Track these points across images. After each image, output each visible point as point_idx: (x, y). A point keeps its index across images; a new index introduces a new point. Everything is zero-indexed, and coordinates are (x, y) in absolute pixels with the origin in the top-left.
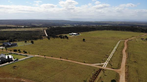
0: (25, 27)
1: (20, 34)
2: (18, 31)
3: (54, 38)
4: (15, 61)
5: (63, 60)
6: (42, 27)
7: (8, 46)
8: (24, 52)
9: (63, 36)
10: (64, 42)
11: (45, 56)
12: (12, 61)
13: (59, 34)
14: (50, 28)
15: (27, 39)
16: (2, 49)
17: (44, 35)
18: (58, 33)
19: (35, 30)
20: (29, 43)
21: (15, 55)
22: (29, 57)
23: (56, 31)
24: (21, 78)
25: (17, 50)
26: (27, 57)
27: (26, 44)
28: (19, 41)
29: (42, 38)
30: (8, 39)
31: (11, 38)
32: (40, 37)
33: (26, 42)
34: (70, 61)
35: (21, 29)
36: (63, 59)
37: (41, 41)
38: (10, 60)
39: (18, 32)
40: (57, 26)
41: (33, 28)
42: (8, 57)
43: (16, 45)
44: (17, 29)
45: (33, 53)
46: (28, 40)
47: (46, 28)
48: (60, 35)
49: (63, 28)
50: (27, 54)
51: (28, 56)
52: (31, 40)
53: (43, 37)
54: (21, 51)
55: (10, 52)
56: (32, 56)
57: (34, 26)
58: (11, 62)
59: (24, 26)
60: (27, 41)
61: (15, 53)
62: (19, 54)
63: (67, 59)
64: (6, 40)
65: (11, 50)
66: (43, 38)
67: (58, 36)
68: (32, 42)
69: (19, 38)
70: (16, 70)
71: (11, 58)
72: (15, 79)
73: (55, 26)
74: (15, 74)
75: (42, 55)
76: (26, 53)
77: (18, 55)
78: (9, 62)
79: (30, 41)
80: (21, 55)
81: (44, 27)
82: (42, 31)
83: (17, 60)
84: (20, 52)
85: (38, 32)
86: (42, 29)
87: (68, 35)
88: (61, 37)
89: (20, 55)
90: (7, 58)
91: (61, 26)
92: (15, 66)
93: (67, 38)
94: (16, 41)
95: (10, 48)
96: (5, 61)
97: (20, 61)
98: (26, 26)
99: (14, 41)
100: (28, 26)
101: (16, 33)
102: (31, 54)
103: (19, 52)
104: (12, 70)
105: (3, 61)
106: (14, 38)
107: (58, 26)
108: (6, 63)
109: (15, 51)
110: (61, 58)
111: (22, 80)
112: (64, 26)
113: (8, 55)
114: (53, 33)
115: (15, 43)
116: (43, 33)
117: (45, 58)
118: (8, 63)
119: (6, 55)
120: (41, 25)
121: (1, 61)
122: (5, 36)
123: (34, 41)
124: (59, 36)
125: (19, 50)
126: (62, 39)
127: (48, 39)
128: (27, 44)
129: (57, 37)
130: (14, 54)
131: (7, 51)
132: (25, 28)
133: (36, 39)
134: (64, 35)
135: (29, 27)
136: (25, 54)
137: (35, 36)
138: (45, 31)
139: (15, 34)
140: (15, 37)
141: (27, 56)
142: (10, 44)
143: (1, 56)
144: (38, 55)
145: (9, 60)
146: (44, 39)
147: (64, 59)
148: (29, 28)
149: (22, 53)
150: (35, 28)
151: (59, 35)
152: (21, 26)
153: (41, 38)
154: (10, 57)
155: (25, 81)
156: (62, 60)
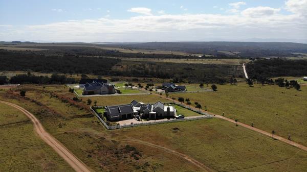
0: (204, 57)
1: (194, 69)
2: (191, 64)
3: (263, 83)
4: (178, 118)
5: (280, 138)
6: (238, 58)
7: (171, 90)
8: (196, 106)
9: (286, 81)
10: (286, 95)
11: (236, 121)
12: (174, 117)
13: (277, 76)
14: (256, 60)
15: (204, 81)
16: (161, 94)
17: (240, 74)
18: (276, 72)
19: (224, 64)
20: (208, 88)
21: (179, 107)
22: (203, 116)
23: (271, 67)
24: (184, 153)
25: (185, 99)
26: (200, 116)
27: (201, 90)
28: (189, 83)
29: (235, 81)
30: (172, 78)
31: (177, 75)
32: (232, 78)
33: (201, 86)
34: (295, 145)
35: (196, 59)
36: (278, 135)
37: (234, 87)
38: (171, 115)
39: (191, 67)
40: (274, 57)
41: (218, 60)
42: (168, 109)
43: (183, 89)
44: (189, 59)
45: (213, 110)
46: (207, 83)
47: (248, 61)
48: (279, 77)
49: (289, 62)
50: (201, 110)
51: (203, 114)
52: (212, 83)
53: (238, 80)
54: (191, 102)
55: (173, 100)
56: (211, 116)
57: (222, 55)
58: (171, 119)
59: (203, 55)
60: (205, 85)
61: (179, 103)
62: (187, 106)
63: (289, 139)
64: (169, 78)
65: (174, 97)
66: (237, 82)
67: (274, 79)
68: (214, 88)
69: (191, 76)
70: (178, 136)
71: (173, 112)
72: (174, 151)
73: (270, 56)
74: (175, 143)
75: (231, 119)
76: (199, 106)
77: (184, 107)
78: (169, 118)
79: (210, 85)
80: (190, 110)
81: (242, 58)
82: (237, 66)
83: (182, 117)
84: (189, 104)
85: (228, 67)
86: (237, 62)
87: (300, 81)
88: (281, 83)
89: (188, 109)
90: (166, 110)
91: (283, 57)
92: (177, 129)
93: (298, 87)
94: (184, 82)
95: (172, 93)
96: (163, 115)
97: (187, 121)
98: (206, 56)
99: (182, 82)
100: (210, 56)
101: (186, 67)
102: (209, 111)
103: (186, 102)
104: (172, 134)
105: (159, 115)
106: (182, 77)
107: (277, 57)
108: (163, 119)
109: (181, 100)
110: (273, 133)
111: (185, 158)
112: (292, 58)
113: (168, 105)
114: (261, 72)
115: (183, 85)
116: (239, 71)
117: (237, 126)
118: (166, 120)
119: (165, 104)
120: (237, 53)
121: (157, 114)
122: (167, 72)
123: (218, 86)
124: (276, 81)
125: (188, 100)
126: (284, 89)
127: (248, 85)
128: (204, 91)
129: (271, 82)
130: (178, 105)
131: (168, 99)
132: (204, 60)
133: (222, 82)
134: (290, 79)
135: (212, 58)
136: (197, 110)
137: (220, 76)
138: (244, 67)
139: (185, 69)
140: (183, 75)
141: (200, 113)
142: (175, 86)
143: (158, 106)
144: (223, 116)
145: (169, 115)
146: (239, 84)
147: (282, 137)
148: (211, 60)
149: (193, 105)
150: (223, 60)
151: (277, 78)
152: (197, 55)
153: (233, 81)
154: (172, 109)
155: (190, 160)
156: (275, 139)
